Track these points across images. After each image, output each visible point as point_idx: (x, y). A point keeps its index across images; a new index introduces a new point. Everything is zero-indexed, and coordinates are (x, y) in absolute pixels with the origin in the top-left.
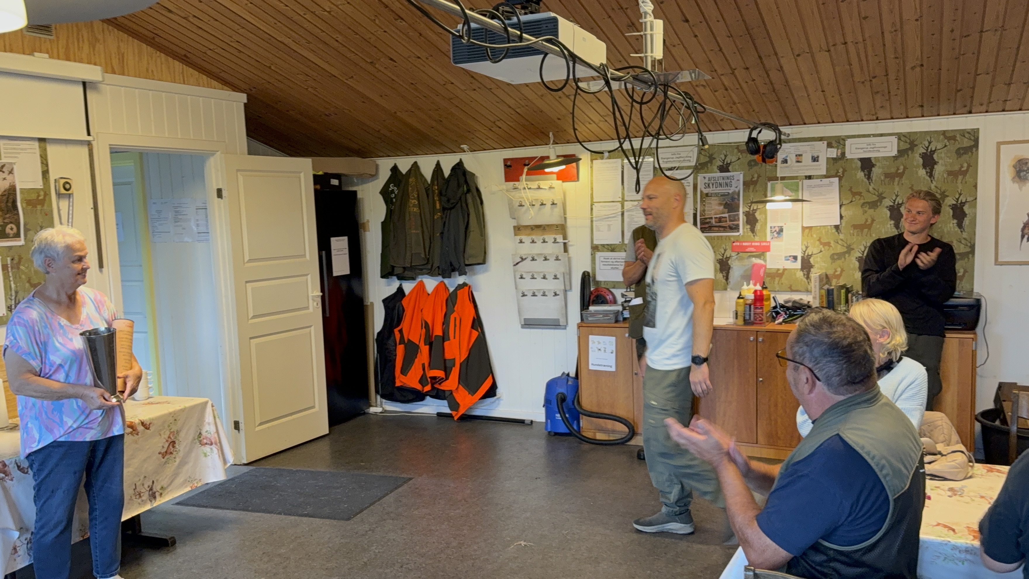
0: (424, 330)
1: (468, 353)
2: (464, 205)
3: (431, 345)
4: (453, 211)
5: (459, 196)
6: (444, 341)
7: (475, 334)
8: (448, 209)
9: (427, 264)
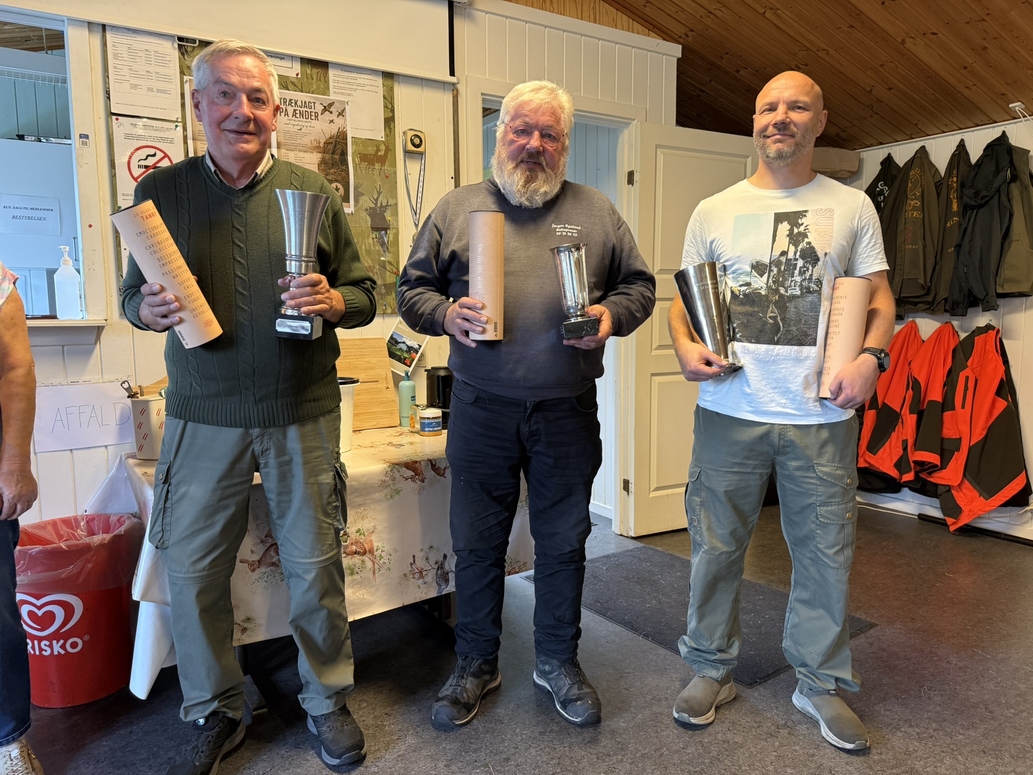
0: (910, 391)
1: (985, 433)
2: (1004, 199)
3: (920, 415)
4: (981, 210)
5: (996, 185)
6: (943, 412)
7: (1001, 404)
8: (972, 208)
9: (927, 294)
